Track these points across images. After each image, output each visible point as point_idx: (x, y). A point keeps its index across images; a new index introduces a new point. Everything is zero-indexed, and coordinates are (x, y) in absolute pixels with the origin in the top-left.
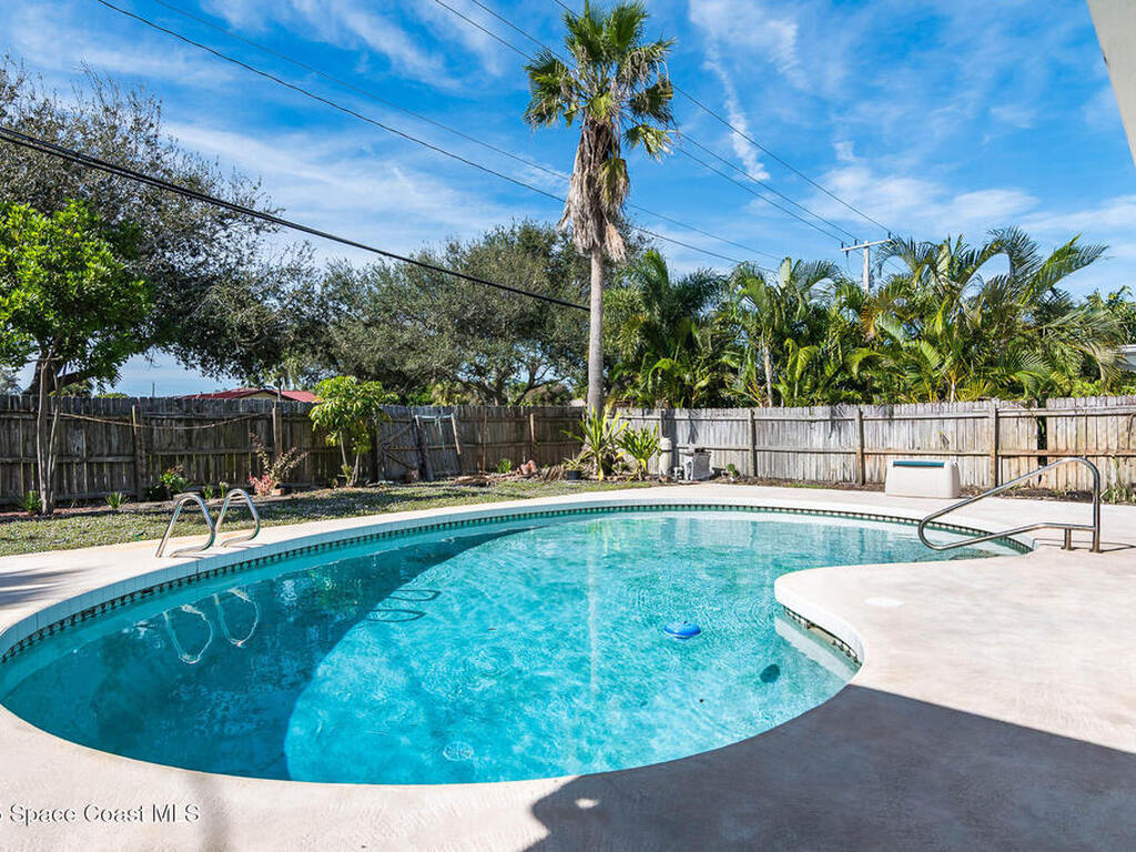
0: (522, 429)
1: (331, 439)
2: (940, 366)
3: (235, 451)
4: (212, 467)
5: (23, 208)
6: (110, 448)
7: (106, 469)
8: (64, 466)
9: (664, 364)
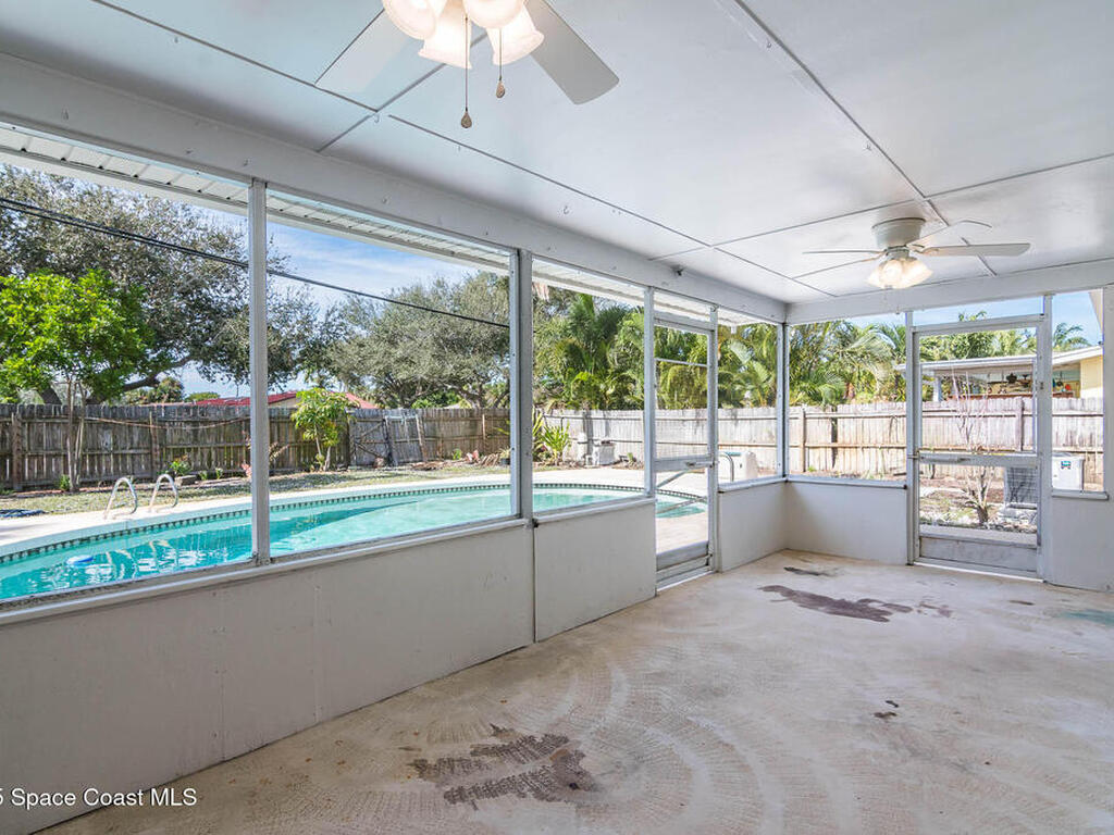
0: (476, 425)
1: (307, 435)
2: (768, 379)
3: (232, 445)
4: (213, 457)
5: (48, 278)
6: (132, 443)
7: (128, 458)
8: (96, 457)
9: (583, 376)
